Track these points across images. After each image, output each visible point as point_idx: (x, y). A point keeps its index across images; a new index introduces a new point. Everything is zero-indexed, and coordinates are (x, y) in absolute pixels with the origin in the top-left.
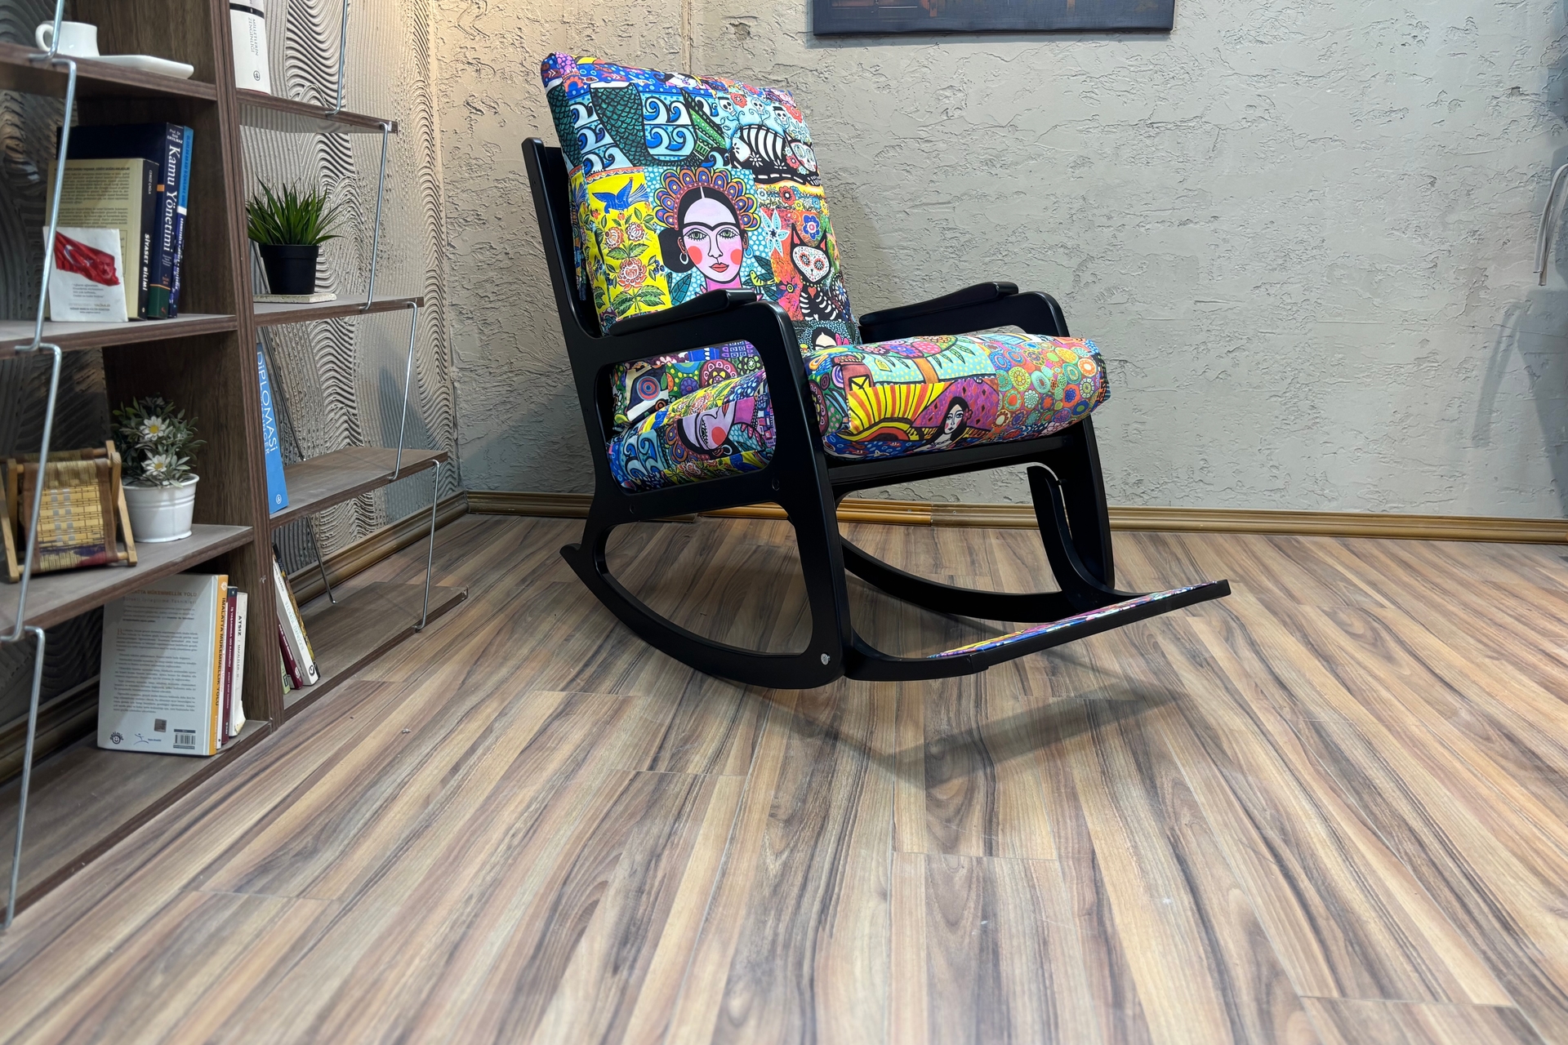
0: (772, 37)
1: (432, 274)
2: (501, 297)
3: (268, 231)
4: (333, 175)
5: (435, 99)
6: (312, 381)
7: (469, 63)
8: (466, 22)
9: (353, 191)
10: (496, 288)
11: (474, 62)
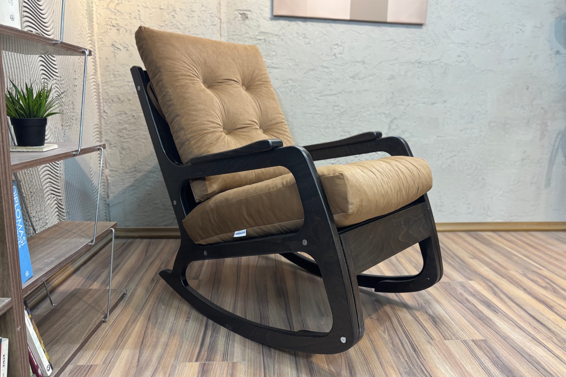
0: (258, 19)
1: (97, 126)
2: (130, 137)
3: (16, 110)
4: (48, 78)
5: (96, 42)
6: (38, 186)
7: (113, 26)
8: (112, 6)
9: (58, 86)
10: (128, 133)
11: (116, 25)
